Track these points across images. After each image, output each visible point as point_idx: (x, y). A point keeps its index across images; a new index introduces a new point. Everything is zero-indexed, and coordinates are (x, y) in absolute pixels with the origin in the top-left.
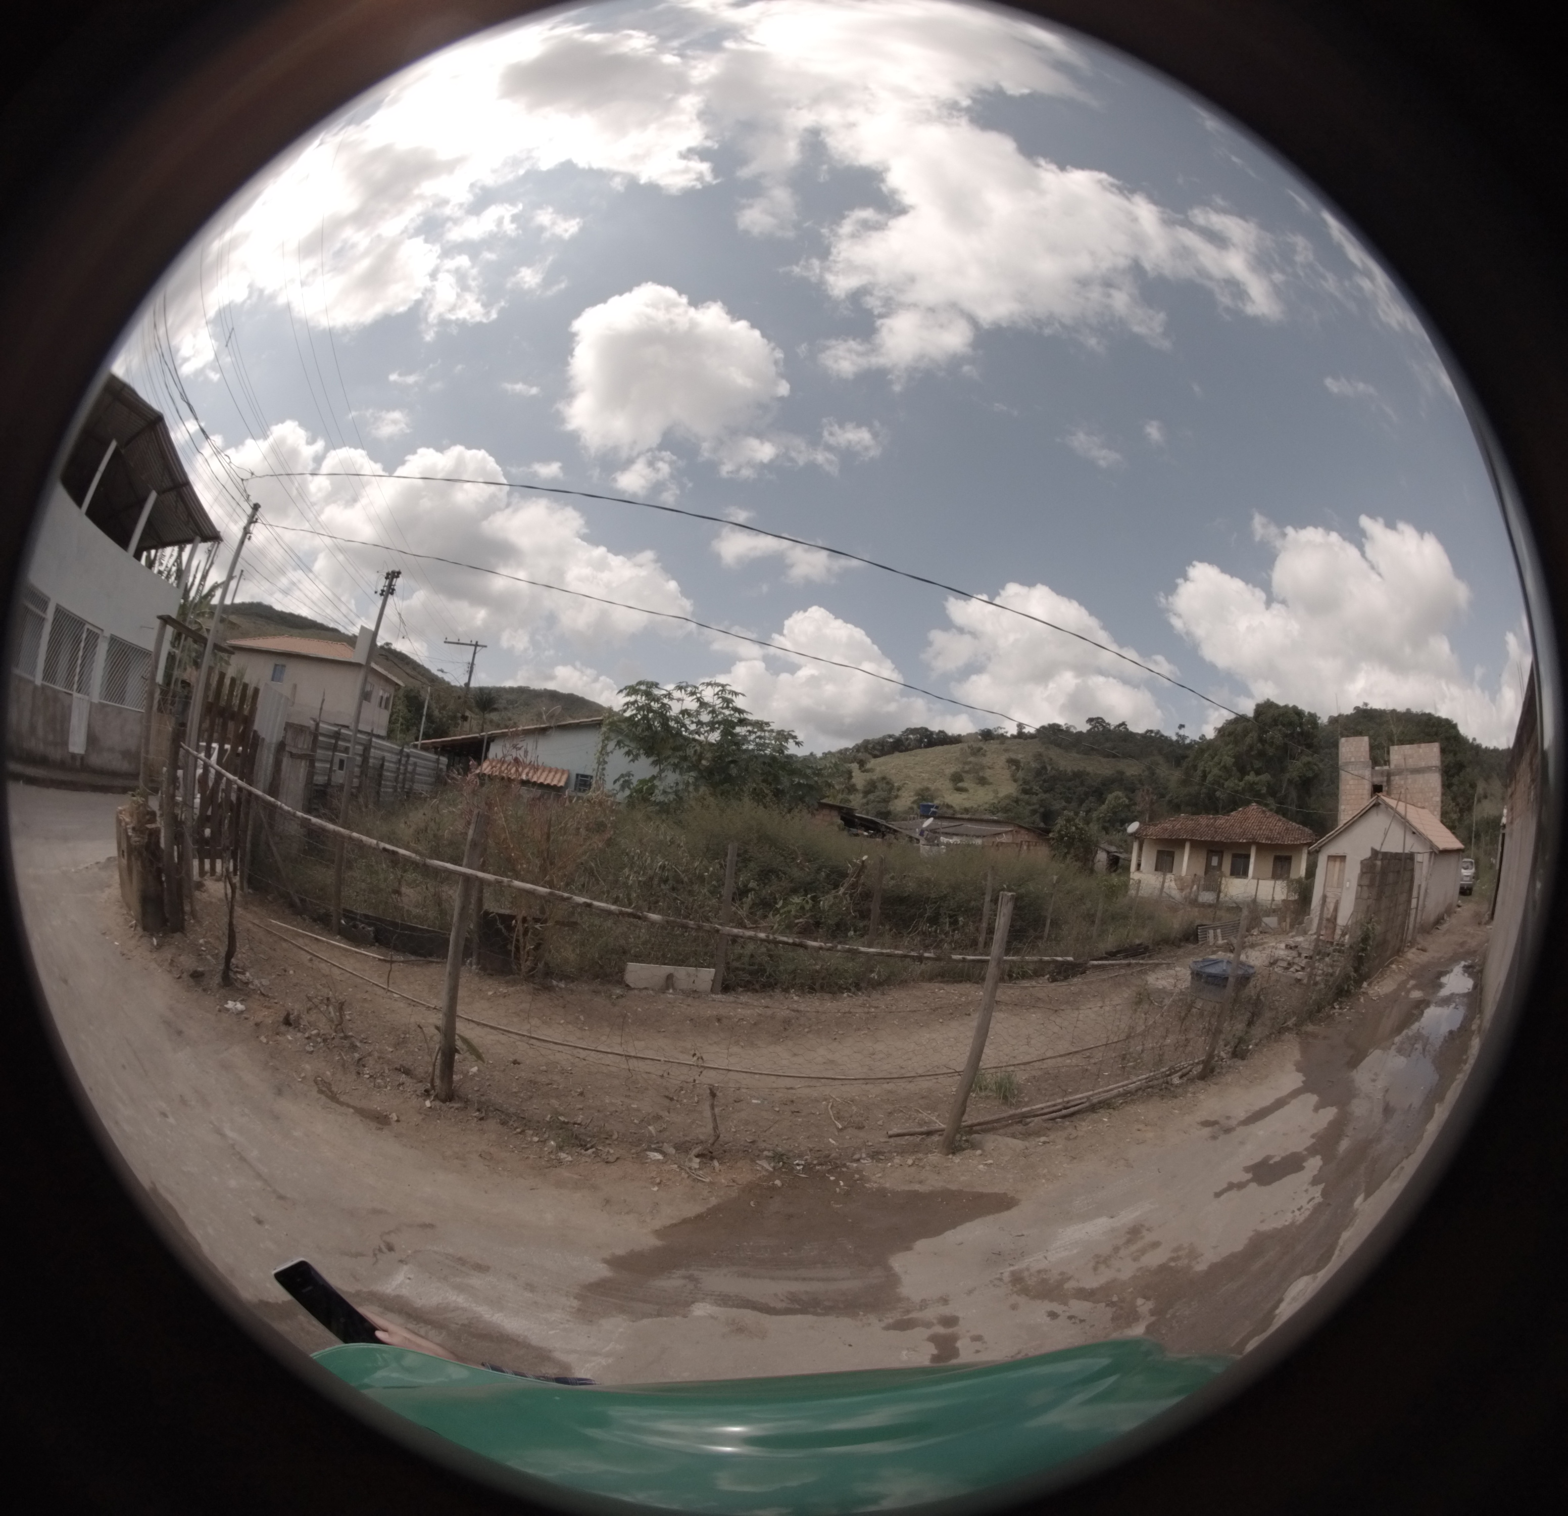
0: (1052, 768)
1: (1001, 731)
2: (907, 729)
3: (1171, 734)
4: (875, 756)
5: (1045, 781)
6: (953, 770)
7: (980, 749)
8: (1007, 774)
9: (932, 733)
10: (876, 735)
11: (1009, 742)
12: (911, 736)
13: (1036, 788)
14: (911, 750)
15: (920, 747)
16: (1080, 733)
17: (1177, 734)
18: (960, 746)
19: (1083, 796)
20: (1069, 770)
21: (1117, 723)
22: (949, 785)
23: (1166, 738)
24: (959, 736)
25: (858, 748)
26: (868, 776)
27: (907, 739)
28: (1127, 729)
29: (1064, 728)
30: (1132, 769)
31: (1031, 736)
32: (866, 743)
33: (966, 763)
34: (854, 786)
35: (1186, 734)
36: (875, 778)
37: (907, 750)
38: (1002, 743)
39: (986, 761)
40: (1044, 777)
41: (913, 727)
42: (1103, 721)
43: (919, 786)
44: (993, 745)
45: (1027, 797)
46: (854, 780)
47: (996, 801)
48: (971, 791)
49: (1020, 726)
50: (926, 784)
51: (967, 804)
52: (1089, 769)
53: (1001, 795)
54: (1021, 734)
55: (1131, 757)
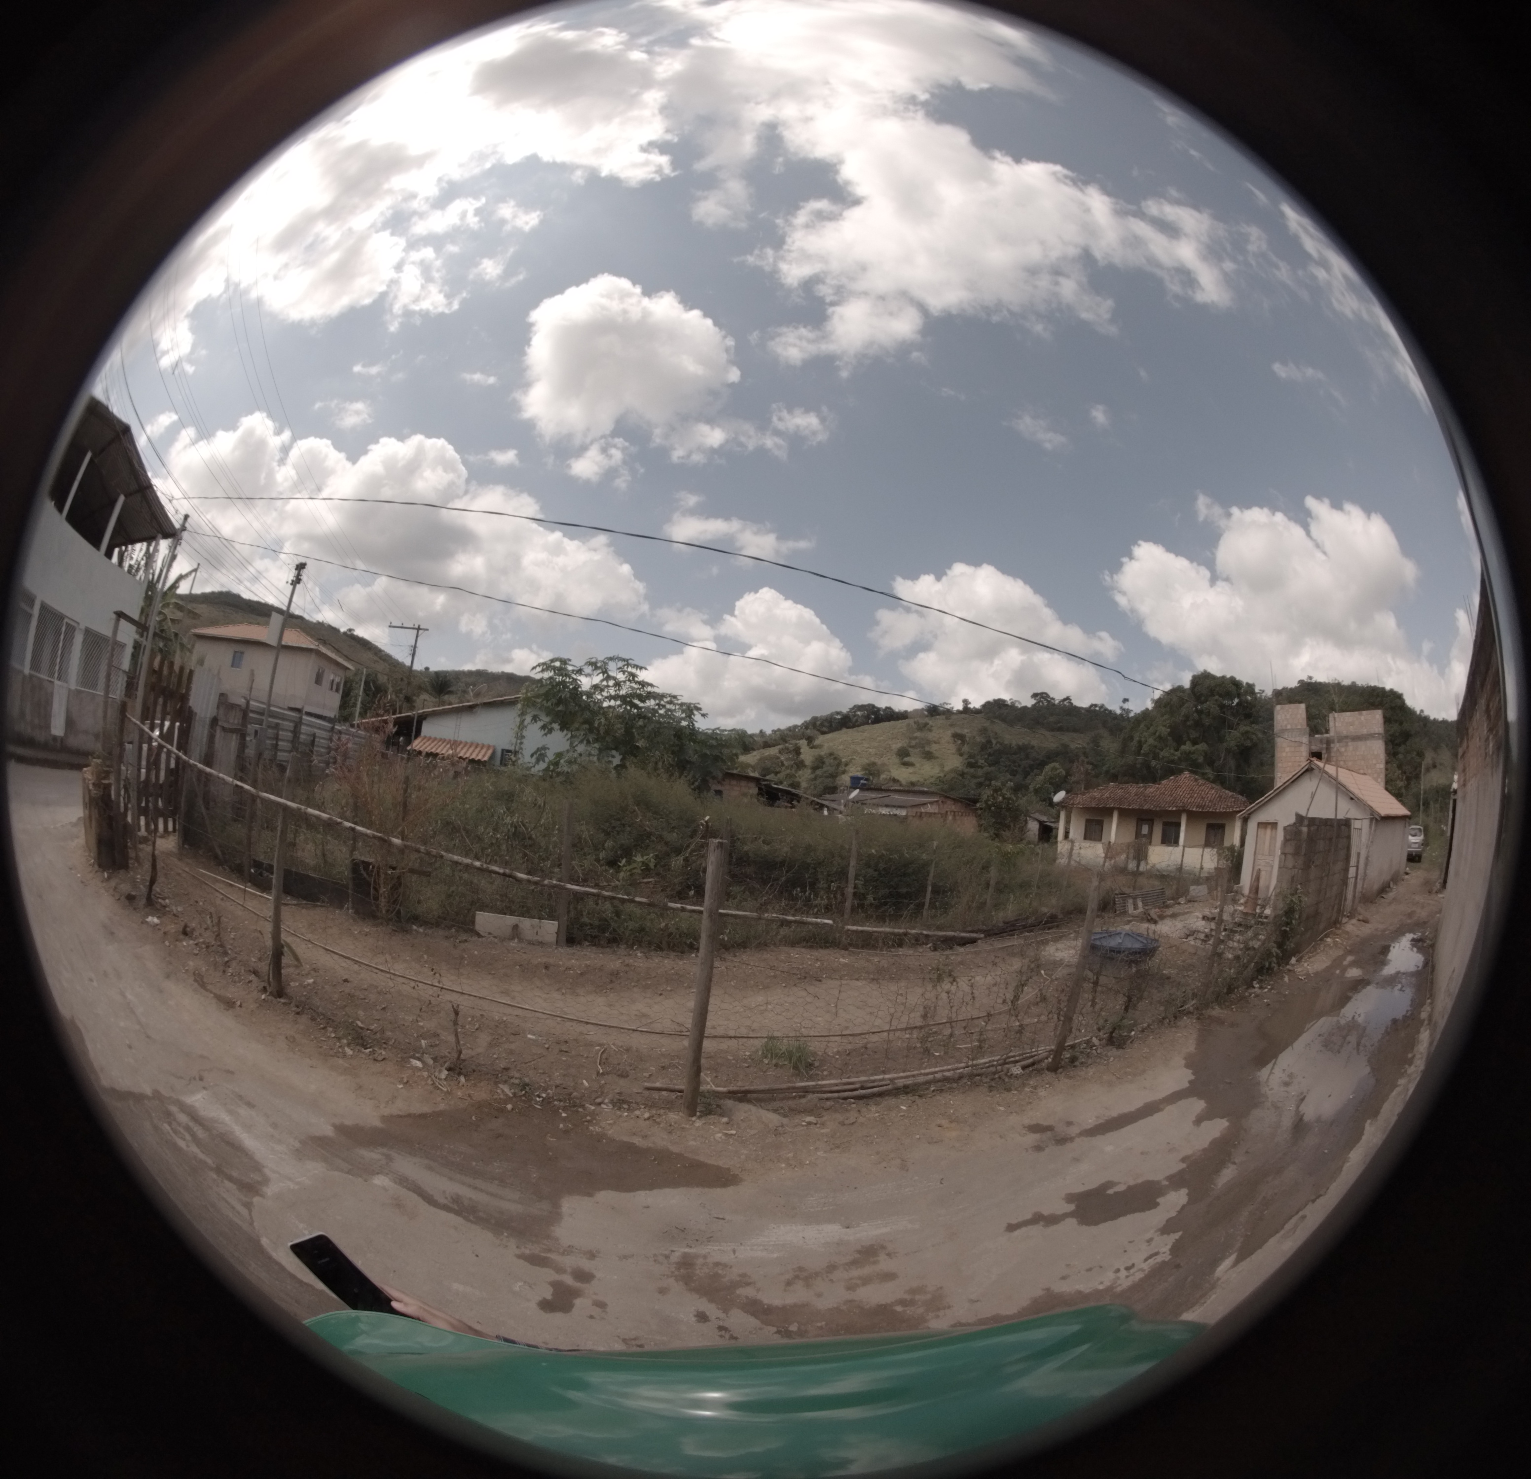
0: (997, 742)
1: (948, 707)
2: (855, 706)
3: (1115, 707)
4: (823, 733)
5: (989, 755)
6: (899, 745)
7: (927, 724)
8: (952, 748)
9: (879, 709)
10: (823, 712)
11: (954, 717)
12: (859, 713)
13: (981, 761)
14: (858, 726)
15: (867, 723)
16: (1025, 708)
17: (1121, 708)
18: (906, 721)
19: (1028, 769)
20: (1014, 743)
21: (1062, 698)
22: (895, 760)
23: (1110, 711)
24: (906, 712)
25: (806, 725)
26: (816, 752)
27: (855, 716)
28: (1072, 704)
29: (1009, 703)
30: (1077, 742)
31: (976, 712)
32: (815, 719)
33: (911, 738)
34: (802, 762)
35: (1131, 708)
36: (822, 753)
37: (854, 726)
38: (947, 718)
39: (932, 736)
40: (990, 750)
41: (860, 704)
42: (1048, 696)
43: (866, 761)
44: (940, 720)
45: (972, 770)
46: (802, 757)
47: (942, 775)
48: (918, 765)
49: (966, 702)
50: (872, 759)
51: (914, 779)
52: (1034, 743)
53: (947, 768)
54: (967, 710)
55: (1075, 730)
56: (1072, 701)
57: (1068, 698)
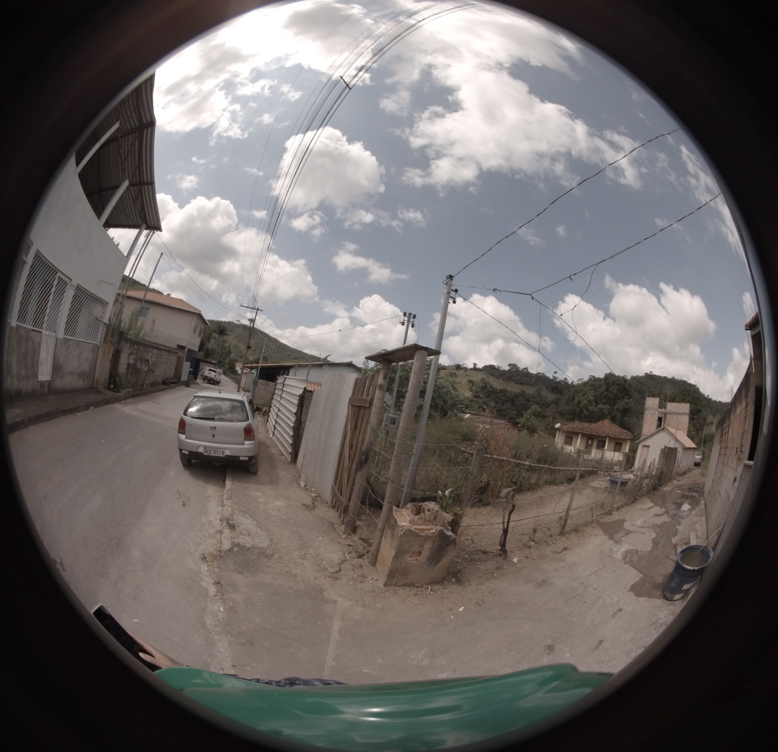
0: (490, 387)
1: (465, 366)
3: (550, 375)
5: (486, 392)
7: (455, 374)
8: (467, 387)
11: (469, 371)
13: (481, 395)
16: (505, 371)
17: (553, 376)
18: (445, 371)
19: (504, 402)
21: (523, 368)
23: (547, 377)
24: (444, 366)
28: (528, 371)
29: (497, 367)
30: (530, 391)
31: (480, 370)
35: (558, 377)
38: (465, 372)
39: (457, 380)
40: (486, 390)
42: (516, 366)
44: (461, 372)
45: (476, 399)
49: (475, 364)
52: (508, 389)
54: (475, 369)
55: (529, 385)
56: (528, 370)
57: (526, 368)
